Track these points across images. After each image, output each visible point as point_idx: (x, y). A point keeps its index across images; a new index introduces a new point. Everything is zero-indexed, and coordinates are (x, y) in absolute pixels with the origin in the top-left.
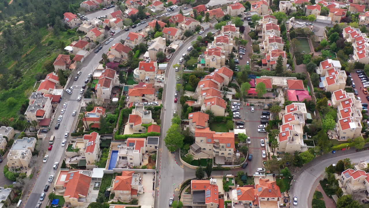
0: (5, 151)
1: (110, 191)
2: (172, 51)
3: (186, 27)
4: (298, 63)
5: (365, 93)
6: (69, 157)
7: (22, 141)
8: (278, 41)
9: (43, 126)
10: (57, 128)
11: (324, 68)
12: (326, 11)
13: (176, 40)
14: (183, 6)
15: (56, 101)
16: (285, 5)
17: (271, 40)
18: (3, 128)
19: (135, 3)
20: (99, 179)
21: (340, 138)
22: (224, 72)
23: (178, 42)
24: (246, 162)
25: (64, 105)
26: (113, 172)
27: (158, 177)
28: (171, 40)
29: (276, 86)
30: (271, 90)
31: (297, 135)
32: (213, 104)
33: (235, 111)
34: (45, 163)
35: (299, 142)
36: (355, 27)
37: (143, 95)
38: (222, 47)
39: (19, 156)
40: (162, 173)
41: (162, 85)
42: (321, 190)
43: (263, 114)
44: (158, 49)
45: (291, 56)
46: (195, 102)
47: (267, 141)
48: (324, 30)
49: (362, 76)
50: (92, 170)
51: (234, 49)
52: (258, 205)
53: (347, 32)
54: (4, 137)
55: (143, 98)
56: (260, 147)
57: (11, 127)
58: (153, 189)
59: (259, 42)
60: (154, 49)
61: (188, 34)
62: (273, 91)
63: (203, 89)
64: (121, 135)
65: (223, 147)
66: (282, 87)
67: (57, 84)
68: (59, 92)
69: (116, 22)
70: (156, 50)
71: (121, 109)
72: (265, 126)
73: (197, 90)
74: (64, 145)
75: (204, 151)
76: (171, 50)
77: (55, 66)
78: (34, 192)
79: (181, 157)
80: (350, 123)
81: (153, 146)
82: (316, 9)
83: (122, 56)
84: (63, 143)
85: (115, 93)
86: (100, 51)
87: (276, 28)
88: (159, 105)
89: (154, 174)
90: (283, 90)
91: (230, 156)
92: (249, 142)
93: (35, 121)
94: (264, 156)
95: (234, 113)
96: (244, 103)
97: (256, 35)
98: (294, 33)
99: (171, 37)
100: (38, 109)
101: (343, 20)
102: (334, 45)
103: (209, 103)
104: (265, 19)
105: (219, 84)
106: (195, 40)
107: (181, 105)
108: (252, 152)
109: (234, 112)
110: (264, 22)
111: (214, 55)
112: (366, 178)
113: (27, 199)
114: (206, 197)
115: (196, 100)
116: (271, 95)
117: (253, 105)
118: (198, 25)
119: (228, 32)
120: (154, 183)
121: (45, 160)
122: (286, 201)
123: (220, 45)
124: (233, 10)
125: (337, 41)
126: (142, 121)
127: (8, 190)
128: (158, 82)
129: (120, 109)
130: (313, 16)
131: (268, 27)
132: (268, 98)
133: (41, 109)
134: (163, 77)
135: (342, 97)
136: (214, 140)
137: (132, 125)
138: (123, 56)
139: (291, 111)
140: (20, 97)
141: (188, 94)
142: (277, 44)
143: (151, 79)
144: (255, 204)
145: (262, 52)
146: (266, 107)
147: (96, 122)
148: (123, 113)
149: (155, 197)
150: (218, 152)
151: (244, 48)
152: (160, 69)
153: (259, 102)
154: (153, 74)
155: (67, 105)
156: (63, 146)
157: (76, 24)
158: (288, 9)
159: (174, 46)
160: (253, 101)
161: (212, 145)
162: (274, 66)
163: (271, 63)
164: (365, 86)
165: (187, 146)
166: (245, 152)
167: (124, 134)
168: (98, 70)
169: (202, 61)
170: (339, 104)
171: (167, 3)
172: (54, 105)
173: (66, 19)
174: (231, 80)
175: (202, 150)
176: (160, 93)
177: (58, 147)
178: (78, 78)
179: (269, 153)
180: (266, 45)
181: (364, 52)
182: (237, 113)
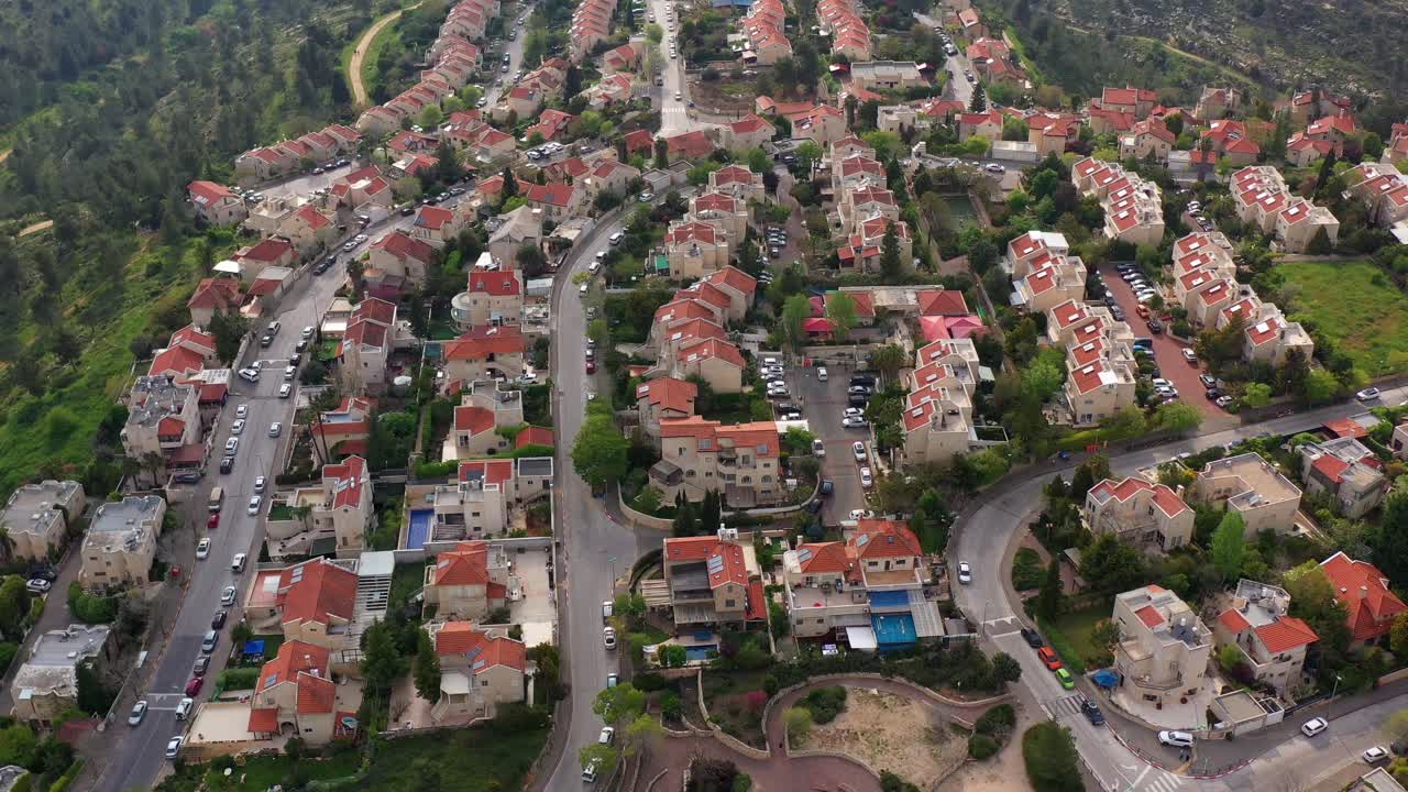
0: (62, 551)
1: (422, 601)
2: (563, 246)
3: (597, 185)
4: (947, 255)
5: (1143, 314)
6: (276, 540)
7: (121, 508)
8: (883, 198)
9: (180, 466)
10: (226, 470)
11: (1020, 254)
12: (1020, 130)
13: (572, 218)
14: (577, 142)
15: (213, 401)
16: (894, 118)
17: (860, 198)
18: (47, 486)
19: (420, 145)
20: (382, 579)
21: (1078, 420)
22: (728, 280)
23: (578, 223)
24: (817, 497)
25: (241, 409)
26: (424, 556)
27: (562, 557)
28: (555, 219)
29: (884, 308)
30: (871, 322)
31: (954, 413)
32: (706, 357)
33: (772, 380)
34: (201, 559)
35: (963, 428)
36: (1107, 160)
37: (491, 358)
38: (716, 223)
39: (120, 546)
40: (573, 547)
41: (543, 330)
42: (1035, 544)
43: (855, 383)
44: (521, 239)
45: (925, 239)
46: (651, 367)
47: (872, 442)
48: (1017, 178)
49: (1133, 276)
50: (358, 557)
51: (751, 233)
52: (862, 581)
53: (1083, 174)
54: (57, 507)
55: (491, 365)
56: (852, 461)
57: (73, 483)
58: (552, 587)
59: (828, 211)
60: (508, 239)
61: (605, 203)
62: (877, 322)
63: (672, 325)
64: (434, 464)
65: (745, 459)
66: (903, 312)
67: (206, 356)
68: (219, 377)
69: (369, 190)
70: (517, 241)
71: (423, 402)
72: (862, 411)
73: (654, 332)
74: (255, 510)
75: (691, 479)
76: (559, 243)
77: (192, 312)
78: (180, 633)
79: (626, 503)
80: (1101, 375)
81: (538, 479)
82: (988, 121)
83: (407, 269)
84: (253, 506)
85: (400, 368)
86: (329, 269)
87: (872, 169)
88: (543, 383)
89: (550, 549)
90: (907, 321)
91: (767, 486)
92: (821, 452)
93: (153, 454)
94: (867, 483)
95: (769, 385)
96: (795, 358)
97: (814, 195)
98: (926, 177)
99: (555, 209)
100: (163, 417)
101: (1069, 148)
102: (1046, 201)
103: (693, 357)
104: (840, 149)
105: (717, 311)
106: (631, 214)
107: (608, 378)
108: (831, 475)
109: (769, 381)
110: (833, 160)
111: (696, 241)
112: (1155, 498)
113: (161, 653)
114: (712, 572)
115: (653, 363)
116: (872, 334)
117: (823, 364)
118: (634, 180)
119: (730, 185)
120: (551, 574)
121: (203, 550)
122: (939, 572)
123: (709, 217)
124: (740, 135)
125: (1054, 193)
126: (497, 420)
127: (99, 631)
128: (531, 322)
129: (421, 405)
130: (979, 139)
131: (849, 168)
132: (865, 342)
133: (174, 415)
134: (544, 310)
135: (1076, 316)
136: (720, 441)
137: (466, 438)
138: (411, 270)
139: (934, 359)
140: (87, 408)
141: (627, 350)
142: (879, 205)
143: (507, 319)
144: (852, 578)
145: (836, 235)
146: (862, 364)
147: (352, 437)
148: (432, 411)
149: (559, 604)
150: (732, 477)
151: (781, 229)
152: (530, 293)
153: (839, 355)
154: (513, 303)
155: (247, 409)
156: (253, 515)
157: (231, 214)
158: (906, 128)
159: (570, 233)
160: (822, 352)
161: (714, 456)
162: (876, 263)
163: (864, 255)
164: (1141, 299)
165: (638, 473)
166: (810, 472)
167: (444, 461)
168: (334, 316)
169: (658, 263)
170: (1071, 339)
171: (524, 139)
172: (208, 413)
173: (199, 198)
174: (751, 304)
175: (684, 477)
176: (541, 351)
177: (236, 518)
178: (271, 339)
179: (880, 471)
180: (847, 214)
181: (1131, 211)
182: (777, 383)
